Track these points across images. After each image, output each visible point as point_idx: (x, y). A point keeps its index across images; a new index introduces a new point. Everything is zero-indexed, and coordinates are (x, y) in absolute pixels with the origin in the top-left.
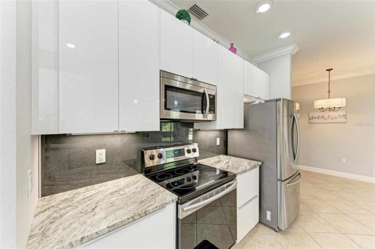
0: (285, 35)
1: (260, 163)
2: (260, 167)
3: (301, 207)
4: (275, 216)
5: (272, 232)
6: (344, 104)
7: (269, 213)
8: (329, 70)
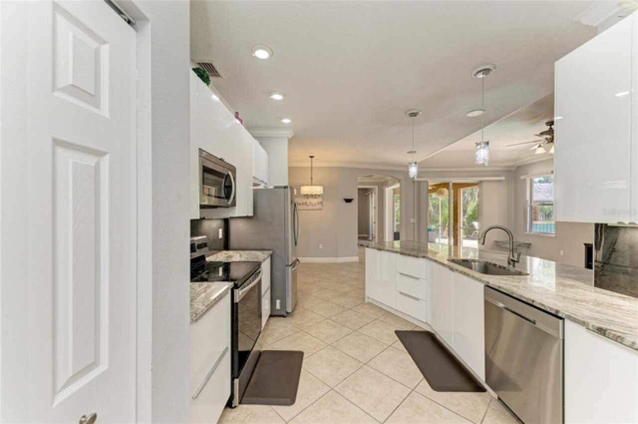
0: (286, 121)
1: (271, 252)
2: (272, 256)
3: (299, 294)
4: (283, 305)
5: (282, 319)
6: (322, 193)
7: (278, 302)
8: (312, 157)
